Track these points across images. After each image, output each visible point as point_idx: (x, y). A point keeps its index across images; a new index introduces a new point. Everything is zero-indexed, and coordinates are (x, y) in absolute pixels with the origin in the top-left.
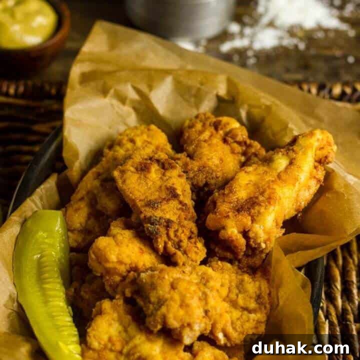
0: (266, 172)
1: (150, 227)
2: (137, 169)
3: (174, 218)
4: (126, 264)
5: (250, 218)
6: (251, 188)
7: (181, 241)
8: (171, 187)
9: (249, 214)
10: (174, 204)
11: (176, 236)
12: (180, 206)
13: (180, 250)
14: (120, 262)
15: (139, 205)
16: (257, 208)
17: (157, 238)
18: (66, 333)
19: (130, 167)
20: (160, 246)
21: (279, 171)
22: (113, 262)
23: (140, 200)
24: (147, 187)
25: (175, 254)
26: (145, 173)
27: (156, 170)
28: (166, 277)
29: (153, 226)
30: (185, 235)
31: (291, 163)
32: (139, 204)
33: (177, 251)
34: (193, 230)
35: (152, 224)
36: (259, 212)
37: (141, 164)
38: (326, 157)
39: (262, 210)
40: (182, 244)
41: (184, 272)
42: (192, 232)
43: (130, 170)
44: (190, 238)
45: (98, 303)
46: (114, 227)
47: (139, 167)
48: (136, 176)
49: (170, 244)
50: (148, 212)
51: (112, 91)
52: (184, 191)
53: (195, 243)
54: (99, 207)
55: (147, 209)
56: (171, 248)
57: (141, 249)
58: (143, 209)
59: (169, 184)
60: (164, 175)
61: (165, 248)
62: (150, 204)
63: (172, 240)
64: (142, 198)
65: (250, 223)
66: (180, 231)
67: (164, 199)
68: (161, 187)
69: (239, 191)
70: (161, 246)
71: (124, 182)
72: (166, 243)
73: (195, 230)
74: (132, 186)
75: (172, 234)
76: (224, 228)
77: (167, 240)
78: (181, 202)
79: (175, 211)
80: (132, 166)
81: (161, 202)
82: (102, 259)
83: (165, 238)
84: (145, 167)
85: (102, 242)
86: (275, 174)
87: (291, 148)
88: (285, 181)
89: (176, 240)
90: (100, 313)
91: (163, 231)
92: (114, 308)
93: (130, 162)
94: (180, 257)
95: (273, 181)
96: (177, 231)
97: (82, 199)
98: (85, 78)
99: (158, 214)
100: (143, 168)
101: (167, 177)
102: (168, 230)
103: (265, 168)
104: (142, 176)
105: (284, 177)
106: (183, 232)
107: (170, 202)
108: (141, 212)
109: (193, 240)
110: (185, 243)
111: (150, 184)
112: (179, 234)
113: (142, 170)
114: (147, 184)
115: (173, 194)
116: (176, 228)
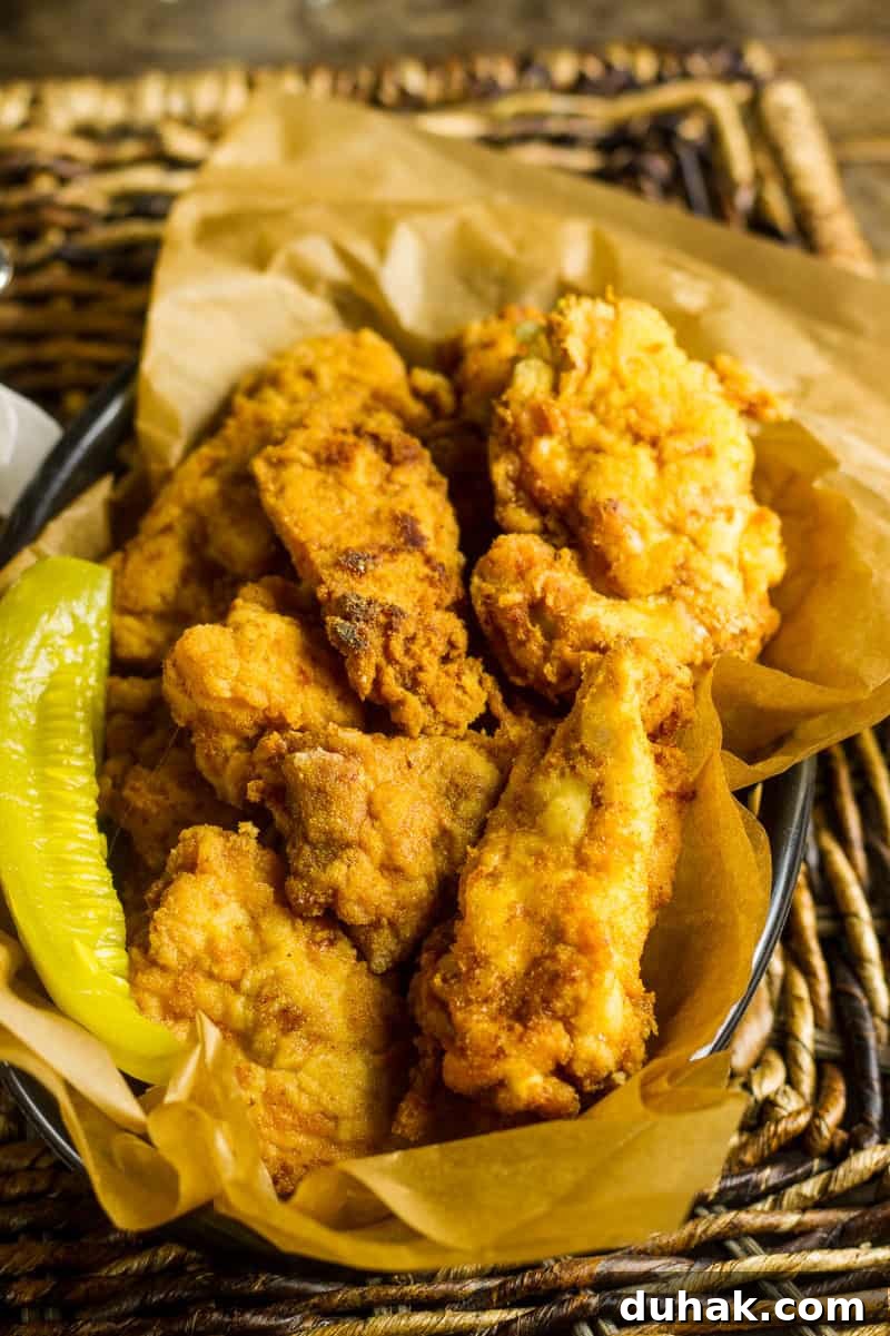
1: (342, 626)
2: (316, 456)
3: (405, 604)
4: (254, 709)
7: (420, 668)
8: (405, 516)
10: (410, 564)
11: (407, 651)
12: (426, 570)
13: (415, 693)
14: (239, 702)
15: (318, 561)
17: (357, 657)
19: (298, 449)
20: (364, 679)
22: (220, 700)
23: (321, 547)
24: (342, 509)
25: (401, 702)
26: (340, 471)
27: (370, 464)
29: (348, 624)
30: (433, 651)
32: (319, 557)
33: (409, 695)
34: (453, 638)
35: (347, 617)
37: (328, 445)
40: (421, 676)
42: (452, 644)
43: (299, 461)
44: (445, 659)
45: (187, 833)
46: (245, 600)
47: (324, 455)
48: (314, 477)
49: (390, 673)
50: (337, 584)
51: (280, 259)
52: (438, 528)
53: (458, 676)
54: (212, 552)
55: (338, 575)
56: (393, 688)
57: (302, 672)
58: (325, 573)
59: (402, 508)
60: (388, 479)
61: (377, 682)
62: (349, 562)
63: (397, 662)
64: (327, 540)
66: (421, 641)
67: (384, 548)
68: (378, 512)
70: (366, 681)
71: (281, 491)
72: (378, 669)
73: (461, 638)
75: (397, 646)
77: (383, 662)
78: (428, 561)
79: (412, 581)
80: (305, 450)
81: (374, 557)
82: (191, 681)
83: (376, 657)
84: (340, 453)
85: (203, 640)
89: (410, 664)
90: (191, 866)
91: (374, 638)
92: (233, 853)
93: (300, 437)
94: (414, 710)
96: (411, 639)
97: (168, 529)
98: (212, 231)
99: (366, 589)
100: (333, 459)
101: (397, 487)
102: (387, 638)
104: (331, 480)
106: (429, 642)
107: (402, 556)
108: (321, 582)
109: (453, 668)
110: (432, 674)
111: (350, 500)
112: (415, 648)
113: (331, 461)
114: (341, 502)
115: (408, 535)
116: (412, 630)
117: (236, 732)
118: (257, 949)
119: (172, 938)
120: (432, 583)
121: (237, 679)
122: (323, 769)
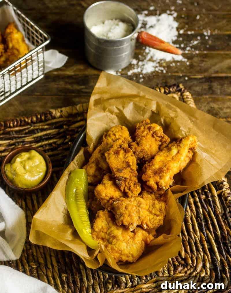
0: (167, 156)
2: (114, 153)
3: (128, 177)
5: (159, 178)
6: (161, 164)
7: (130, 187)
8: (128, 162)
9: (159, 176)
10: (128, 169)
11: (128, 184)
12: (131, 171)
13: (130, 190)
14: (107, 196)
15: (114, 171)
16: (162, 173)
17: (121, 187)
18: (85, 224)
19: (112, 152)
21: (173, 156)
22: (104, 196)
23: (115, 168)
24: (118, 161)
27: (122, 153)
28: (124, 204)
29: (119, 182)
30: (132, 183)
31: (178, 152)
32: (115, 170)
33: (129, 191)
35: (119, 180)
36: (163, 175)
37: (116, 150)
38: (194, 147)
39: (164, 174)
41: (131, 201)
42: (135, 182)
43: (112, 153)
44: (134, 185)
45: (98, 212)
46: (105, 179)
48: (114, 156)
49: (126, 188)
50: (118, 174)
52: (133, 163)
53: (136, 187)
55: (118, 173)
56: (127, 190)
57: (115, 190)
58: (116, 173)
59: (127, 160)
60: (125, 155)
61: (124, 189)
62: (119, 170)
63: (127, 186)
64: (116, 167)
65: (159, 179)
66: (130, 182)
67: (124, 168)
68: (124, 161)
69: (156, 165)
70: (122, 189)
71: (109, 159)
72: (124, 187)
73: (137, 181)
74: (112, 161)
75: (127, 184)
76: (148, 181)
77: (125, 186)
78: (131, 169)
79: (129, 173)
80: (113, 151)
81: (123, 170)
82: (99, 194)
83: (124, 185)
84: (118, 152)
86: (171, 157)
87: (179, 144)
88: (175, 161)
89: (129, 186)
90: (99, 216)
91: (123, 183)
92: (104, 214)
93: (112, 149)
94: (130, 194)
95: (170, 161)
99: (122, 175)
100: (117, 153)
101: (126, 157)
102: (125, 182)
103: (168, 154)
104: (117, 156)
105: (175, 158)
106: (131, 182)
108: (115, 174)
110: (132, 187)
111: (119, 160)
112: (130, 183)
113: (116, 153)
114: (118, 160)
115: (128, 165)
116: (129, 181)
117: (107, 200)
118: (109, 227)
119: (96, 227)
120: (132, 173)
121: (106, 193)
122: (118, 203)
